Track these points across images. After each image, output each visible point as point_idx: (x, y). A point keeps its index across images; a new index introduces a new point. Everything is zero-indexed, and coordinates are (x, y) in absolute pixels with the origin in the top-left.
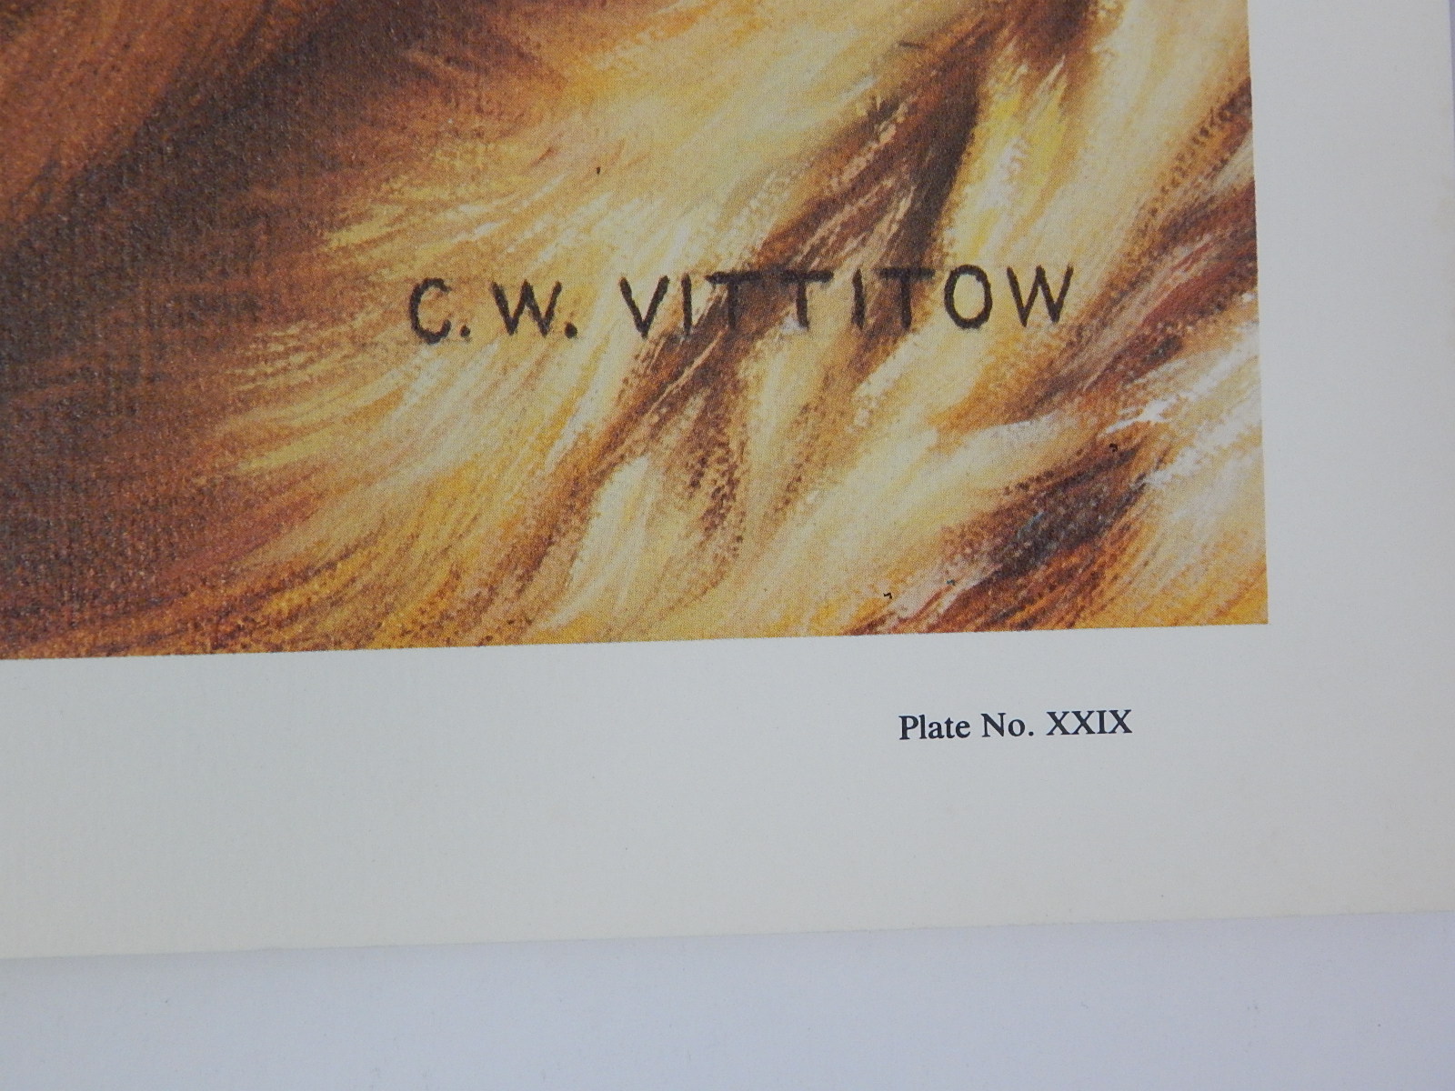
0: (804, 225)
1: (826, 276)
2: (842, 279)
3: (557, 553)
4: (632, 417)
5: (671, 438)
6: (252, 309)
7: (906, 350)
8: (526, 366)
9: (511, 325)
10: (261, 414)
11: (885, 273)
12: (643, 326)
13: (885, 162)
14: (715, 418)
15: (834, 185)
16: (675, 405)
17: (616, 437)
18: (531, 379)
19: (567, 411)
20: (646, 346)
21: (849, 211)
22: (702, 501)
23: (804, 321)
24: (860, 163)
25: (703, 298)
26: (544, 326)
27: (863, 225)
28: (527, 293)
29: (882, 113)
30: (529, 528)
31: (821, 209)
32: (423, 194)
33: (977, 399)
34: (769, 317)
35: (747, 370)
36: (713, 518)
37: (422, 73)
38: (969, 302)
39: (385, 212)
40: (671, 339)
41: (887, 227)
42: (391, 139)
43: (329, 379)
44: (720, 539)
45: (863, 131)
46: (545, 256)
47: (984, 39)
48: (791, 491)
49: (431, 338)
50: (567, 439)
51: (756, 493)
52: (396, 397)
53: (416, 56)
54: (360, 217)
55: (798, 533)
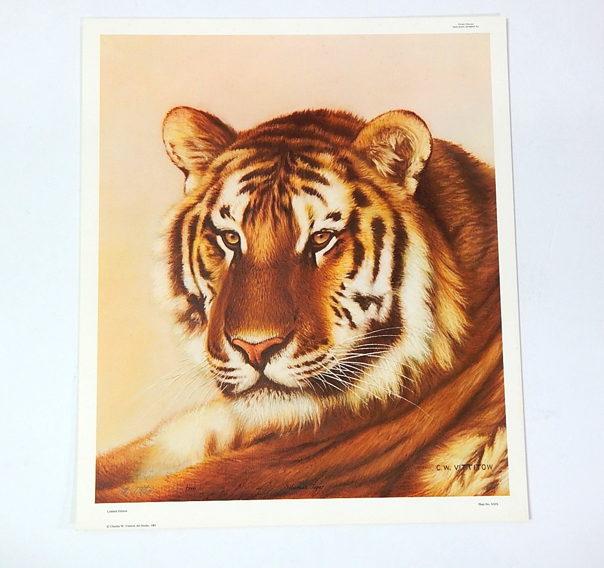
0: (470, 461)
1: (472, 465)
2: (473, 466)
3: (449, 489)
4: (456, 477)
5: (459, 479)
6: (423, 467)
7: (479, 471)
8: (446, 473)
9: (445, 469)
10: (425, 476)
11: (477, 465)
12: (456, 469)
13: (476, 455)
14: (462, 477)
15: (472, 457)
16: (459, 476)
17: (454, 479)
18: (447, 474)
19: (450, 476)
20: (456, 471)
21: (474, 460)
22: (461, 484)
23: (470, 469)
24: (474, 456)
25: (461, 467)
26: (448, 469)
27: (475, 461)
28: (446, 466)
29: (476, 451)
30: (447, 487)
31: (471, 459)
32: (438, 458)
33: (485, 476)
34: (467, 469)
35: (465, 473)
36: (462, 486)
37: (437, 447)
38: (484, 467)
39: (434, 459)
40: (458, 470)
41: (477, 461)
42: (435, 453)
43: (430, 473)
44: (463, 488)
45: (475, 453)
46: (448, 463)
47: (485, 445)
48: (469, 484)
49: (439, 470)
50: (450, 479)
51: (466, 484)
52: (436, 475)
53: (437, 446)
54: (433, 460)
55: (469, 487)
